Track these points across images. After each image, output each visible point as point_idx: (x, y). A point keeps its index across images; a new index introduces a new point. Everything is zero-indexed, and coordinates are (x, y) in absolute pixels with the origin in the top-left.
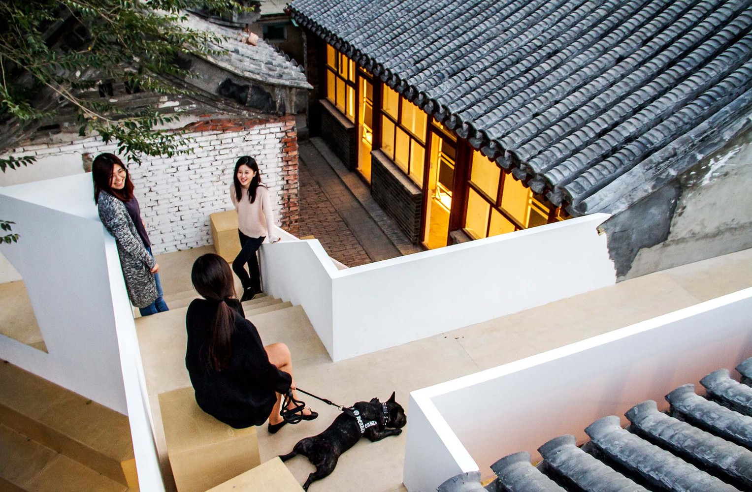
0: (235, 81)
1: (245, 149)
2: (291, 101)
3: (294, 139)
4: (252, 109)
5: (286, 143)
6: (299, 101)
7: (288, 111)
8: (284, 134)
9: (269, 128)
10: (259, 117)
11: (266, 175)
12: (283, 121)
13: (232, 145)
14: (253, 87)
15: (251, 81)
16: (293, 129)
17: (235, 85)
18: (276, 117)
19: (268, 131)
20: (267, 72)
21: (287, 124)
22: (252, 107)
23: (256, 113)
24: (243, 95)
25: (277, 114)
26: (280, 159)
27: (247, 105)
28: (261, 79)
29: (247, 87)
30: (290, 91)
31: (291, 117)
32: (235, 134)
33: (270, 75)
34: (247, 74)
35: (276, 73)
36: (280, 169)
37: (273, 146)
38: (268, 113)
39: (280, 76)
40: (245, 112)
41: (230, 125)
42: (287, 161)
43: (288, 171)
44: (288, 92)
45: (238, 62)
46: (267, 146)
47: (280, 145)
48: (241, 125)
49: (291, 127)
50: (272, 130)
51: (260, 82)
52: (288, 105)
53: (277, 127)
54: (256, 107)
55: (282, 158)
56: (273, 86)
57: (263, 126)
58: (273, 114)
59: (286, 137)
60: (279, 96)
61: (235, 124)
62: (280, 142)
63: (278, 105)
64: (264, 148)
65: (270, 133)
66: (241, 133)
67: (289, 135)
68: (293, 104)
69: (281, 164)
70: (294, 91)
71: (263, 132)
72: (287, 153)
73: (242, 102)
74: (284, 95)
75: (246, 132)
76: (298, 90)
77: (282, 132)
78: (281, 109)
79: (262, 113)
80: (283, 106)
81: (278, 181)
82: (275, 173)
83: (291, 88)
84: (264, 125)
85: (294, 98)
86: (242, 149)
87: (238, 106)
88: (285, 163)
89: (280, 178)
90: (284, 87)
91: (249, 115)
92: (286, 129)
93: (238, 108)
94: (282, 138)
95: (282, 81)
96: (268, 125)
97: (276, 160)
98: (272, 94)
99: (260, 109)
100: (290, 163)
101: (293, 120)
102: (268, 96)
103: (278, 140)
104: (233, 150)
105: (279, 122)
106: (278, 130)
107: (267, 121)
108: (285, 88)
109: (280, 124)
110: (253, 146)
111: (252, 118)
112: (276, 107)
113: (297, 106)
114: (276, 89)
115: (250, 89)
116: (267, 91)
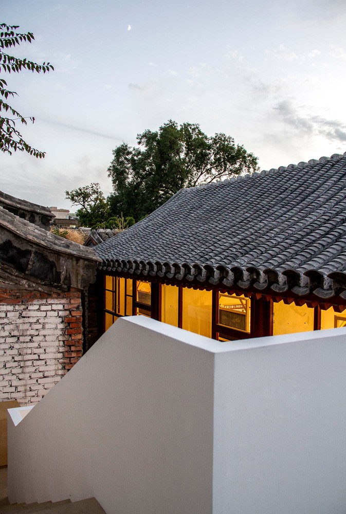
0: (16, 244)
1: (21, 327)
2: (77, 274)
3: (79, 319)
4: (32, 279)
5: (69, 324)
6: (87, 274)
7: (74, 285)
8: (68, 312)
9: (51, 304)
10: (40, 289)
11: (44, 362)
12: (67, 298)
13: (5, 321)
14: (36, 253)
15: (34, 246)
16: (78, 308)
17: (15, 248)
18: (59, 292)
19: (49, 308)
20: (52, 240)
21: (72, 301)
22: (34, 276)
23: (37, 283)
24: (23, 261)
25: (60, 288)
26: (61, 343)
27: (27, 272)
28: (45, 244)
29: (29, 252)
30: (77, 263)
31: (76, 294)
32: (10, 308)
33: (55, 244)
34: (30, 237)
35: (63, 242)
36: (60, 355)
37: (54, 326)
38: (51, 285)
39: (68, 247)
40: (24, 282)
41: (5, 296)
42: (70, 346)
43: (70, 358)
44: (75, 262)
45: (21, 225)
46: (47, 326)
47: (61, 326)
48: (18, 297)
49: (76, 306)
50: (54, 307)
51: (45, 248)
52: (73, 279)
53: (60, 304)
54: (37, 277)
55: (64, 341)
56: (58, 254)
57: (44, 301)
58: (56, 287)
59: (70, 317)
60: (64, 267)
61: (11, 295)
62: (62, 322)
63: (62, 277)
64: (44, 328)
65: (52, 310)
66: (17, 307)
67: (74, 314)
68: (80, 277)
69: (61, 349)
70: (81, 262)
71: (43, 308)
72: (70, 336)
73: (22, 269)
74: (70, 267)
75: (23, 307)
76: (86, 262)
77: (66, 310)
78: (66, 282)
79: (45, 285)
80: (68, 279)
81: (58, 369)
82: (55, 359)
83: (78, 258)
84: (45, 300)
85: (81, 271)
86: (17, 327)
87: (17, 274)
88: (67, 349)
89: (60, 367)
90: (71, 256)
91: (29, 286)
92: (70, 307)
93: (16, 276)
94: (65, 317)
95: (68, 251)
96: (50, 301)
97: (57, 343)
98: (56, 263)
99: (42, 280)
100: (73, 348)
101: (78, 298)
102: (52, 265)
103: (60, 320)
104: (7, 327)
105: (63, 298)
106: (61, 307)
107: (48, 295)
108: (72, 259)
109: (64, 301)
110: (31, 323)
111: (32, 289)
112: (60, 279)
113: (84, 280)
114: (62, 258)
115: (33, 255)
116: (51, 259)
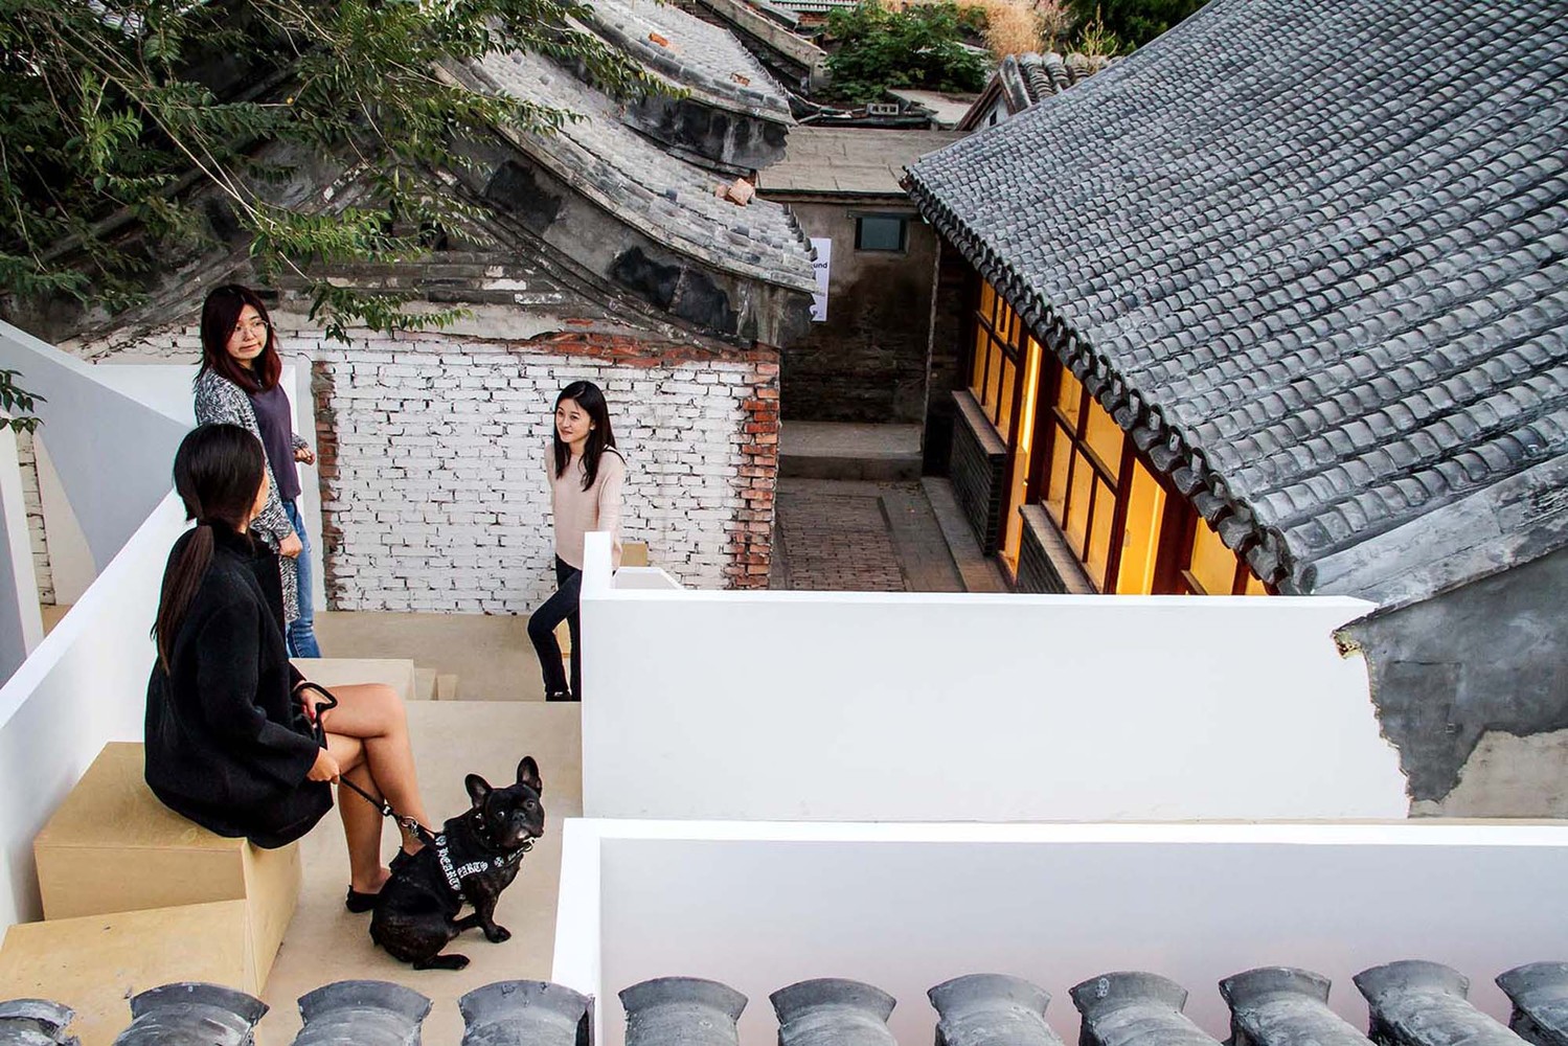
0: (650, 255)
1: (659, 411)
2: (771, 318)
3: (773, 405)
4: (682, 323)
5: (752, 412)
6: (791, 319)
7: (763, 338)
8: (750, 390)
9: (718, 372)
10: (696, 342)
11: (700, 480)
12: (750, 362)
13: (631, 397)
14: (689, 273)
15: (687, 260)
16: (771, 383)
17: (650, 263)
18: (735, 350)
19: (714, 378)
20: (725, 247)
21: (761, 369)
22: (681, 318)
23: (691, 332)
24: (664, 287)
25: (736, 342)
26: (736, 448)
27: (671, 310)
28: (707, 258)
29: (676, 271)
30: (772, 295)
31: (770, 356)
32: (640, 374)
33: (730, 254)
34: (678, 243)
35: (747, 250)
36: (733, 471)
37: (723, 415)
38: (717, 337)
39: (755, 259)
40: (666, 327)
41: (630, 351)
42: (752, 456)
43: (752, 478)
44: (767, 294)
45: (664, 216)
46: (708, 413)
47: (739, 415)
48: (654, 355)
49: (768, 378)
50: (724, 378)
51: (706, 264)
52: (763, 325)
53: (736, 372)
54: (689, 319)
55: (740, 445)
56: (734, 276)
57: (704, 365)
58: (727, 340)
59: (754, 399)
60: (745, 303)
61: (640, 351)
62: (740, 407)
63: (740, 322)
64: (702, 416)
65: (720, 383)
66: (652, 373)
67: (761, 394)
68: (776, 325)
69: (736, 460)
70: (781, 292)
71: (702, 378)
72: (754, 435)
73: (661, 303)
74: (757, 302)
75: (664, 373)
76: (791, 294)
77: (747, 385)
78: (748, 331)
79: (704, 335)
80: (751, 326)
81: (727, 497)
82: (722, 477)
83: (774, 287)
84: (707, 363)
85: (780, 312)
86: (653, 410)
87: (651, 312)
88: (746, 460)
89: (732, 492)
90: (757, 282)
91: (675, 335)
92: (755, 380)
93: (651, 316)
94: (745, 399)
95: (754, 270)
96: (715, 365)
97: (727, 448)
98: (729, 295)
99: (701, 325)
100: (757, 460)
101: (774, 362)
102: (722, 298)
103: (736, 403)
104: (633, 409)
105: (743, 361)
106: (737, 379)
107: (714, 355)
108: (761, 287)
109: (744, 367)
110: (678, 405)
111: (680, 342)
112: (736, 326)
113: (783, 329)
114: (740, 285)
115: (682, 276)
116: (719, 286)
